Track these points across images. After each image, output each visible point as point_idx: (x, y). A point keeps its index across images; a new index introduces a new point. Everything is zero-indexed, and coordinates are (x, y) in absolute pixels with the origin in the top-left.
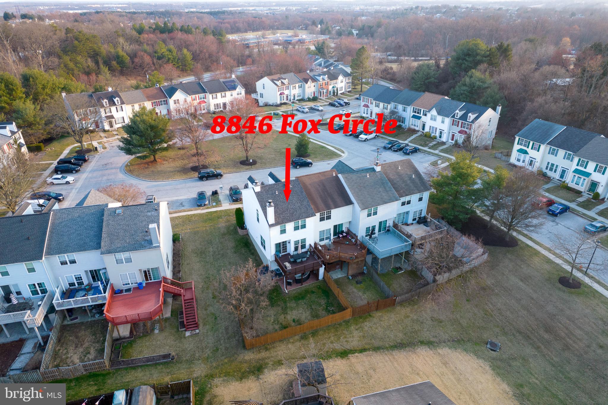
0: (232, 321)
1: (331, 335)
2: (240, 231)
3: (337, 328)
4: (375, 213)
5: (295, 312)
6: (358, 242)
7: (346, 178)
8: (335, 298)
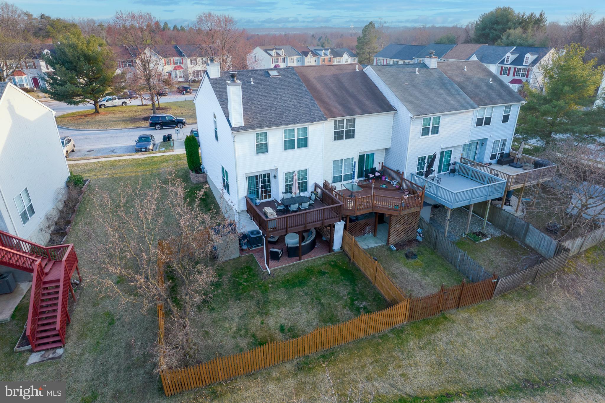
1: (367, 360)
2: (193, 176)
3: (378, 344)
4: (436, 130)
5: (284, 311)
6: (405, 186)
8: (368, 283)
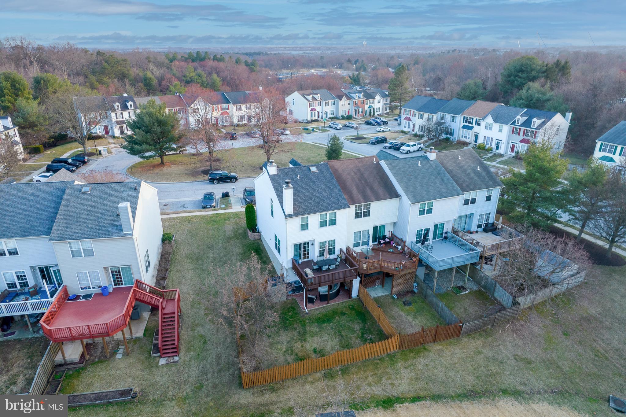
0: (228, 347)
1: (369, 373)
2: (250, 234)
3: (378, 364)
4: (430, 211)
5: (317, 339)
6: (406, 250)
7: (391, 164)
8: (374, 322)
